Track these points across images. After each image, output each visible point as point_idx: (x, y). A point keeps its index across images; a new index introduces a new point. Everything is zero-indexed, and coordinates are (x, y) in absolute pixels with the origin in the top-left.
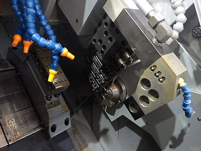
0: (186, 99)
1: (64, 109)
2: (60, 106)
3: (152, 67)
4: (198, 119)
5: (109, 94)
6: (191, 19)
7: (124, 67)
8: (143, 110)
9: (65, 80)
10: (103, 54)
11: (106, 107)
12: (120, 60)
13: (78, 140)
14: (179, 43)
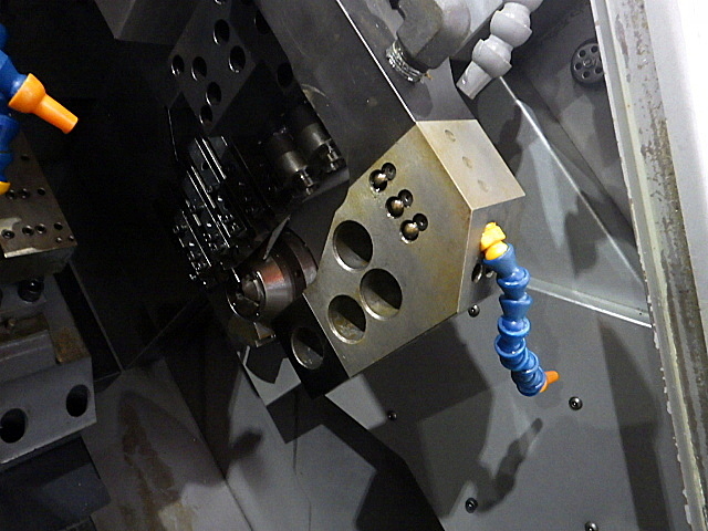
0: (509, 314)
1: (64, 350)
2: (43, 336)
3: (377, 172)
4: (572, 402)
5: (253, 295)
6: (572, 15)
7: (301, 186)
8: (342, 358)
9: (58, 227)
10: (211, 120)
11: (248, 348)
12: (289, 156)
13: (140, 476)
14: (519, 103)
